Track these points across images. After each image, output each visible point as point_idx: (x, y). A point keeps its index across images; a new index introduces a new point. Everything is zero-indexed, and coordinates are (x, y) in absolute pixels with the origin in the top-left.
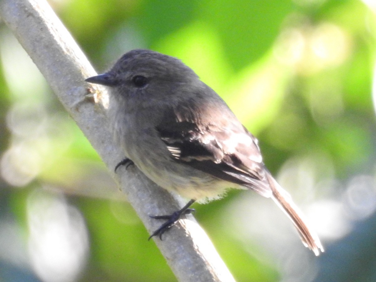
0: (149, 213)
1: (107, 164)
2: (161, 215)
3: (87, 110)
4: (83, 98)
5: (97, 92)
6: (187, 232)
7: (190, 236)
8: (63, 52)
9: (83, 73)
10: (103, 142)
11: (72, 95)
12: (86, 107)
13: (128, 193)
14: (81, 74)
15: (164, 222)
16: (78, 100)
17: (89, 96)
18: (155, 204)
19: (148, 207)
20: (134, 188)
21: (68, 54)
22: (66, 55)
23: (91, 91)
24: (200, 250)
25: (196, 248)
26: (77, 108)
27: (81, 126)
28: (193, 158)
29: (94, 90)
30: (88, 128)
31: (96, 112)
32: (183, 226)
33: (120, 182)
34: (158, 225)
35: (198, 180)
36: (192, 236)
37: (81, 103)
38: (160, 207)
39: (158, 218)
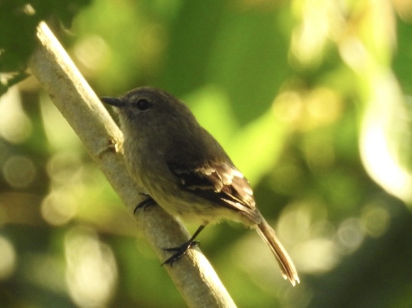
0: (162, 247)
1: (126, 204)
2: (173, 247)
3: (109, 158)
4: (105, 148)
5: (118, 142)
6: (194, 262)
7: (197, 266)
8: (89, 109)
9: (105, 127)
10: (123, 186)
11: (96, 145)
12: (108, 156)
13: (144, 229)
14: (104, 127)
15: (174, 253)
16: (101, 150)
17: (111, 146)
18: (167, 238)
19: (161, 241)
20: (149, 225)
21: (93, 110)
22: (92, 112)
23: (113, 142)
24: (205, 277)
25: (202, 276)
26: (101, 156)
27: (104, 172)
28: (197, 187)
29: (115, 141)
30: (110, 173)
31: (117, 160)
32: (190, 257)
33: (137, 220)
34: (169, 256)
35: (199, 206)
36: (199, 266)
37: (104, 152)
38: (171, 241)
39: (170, 250)
